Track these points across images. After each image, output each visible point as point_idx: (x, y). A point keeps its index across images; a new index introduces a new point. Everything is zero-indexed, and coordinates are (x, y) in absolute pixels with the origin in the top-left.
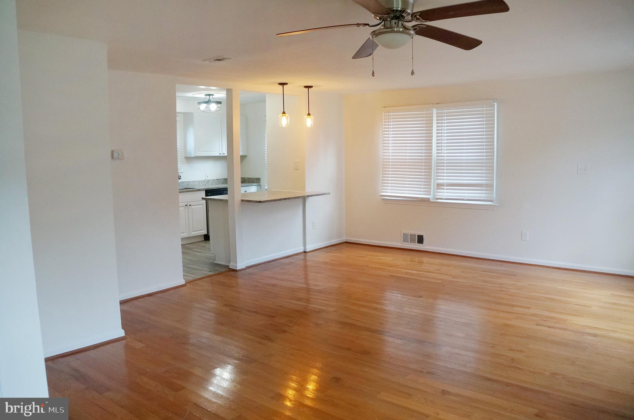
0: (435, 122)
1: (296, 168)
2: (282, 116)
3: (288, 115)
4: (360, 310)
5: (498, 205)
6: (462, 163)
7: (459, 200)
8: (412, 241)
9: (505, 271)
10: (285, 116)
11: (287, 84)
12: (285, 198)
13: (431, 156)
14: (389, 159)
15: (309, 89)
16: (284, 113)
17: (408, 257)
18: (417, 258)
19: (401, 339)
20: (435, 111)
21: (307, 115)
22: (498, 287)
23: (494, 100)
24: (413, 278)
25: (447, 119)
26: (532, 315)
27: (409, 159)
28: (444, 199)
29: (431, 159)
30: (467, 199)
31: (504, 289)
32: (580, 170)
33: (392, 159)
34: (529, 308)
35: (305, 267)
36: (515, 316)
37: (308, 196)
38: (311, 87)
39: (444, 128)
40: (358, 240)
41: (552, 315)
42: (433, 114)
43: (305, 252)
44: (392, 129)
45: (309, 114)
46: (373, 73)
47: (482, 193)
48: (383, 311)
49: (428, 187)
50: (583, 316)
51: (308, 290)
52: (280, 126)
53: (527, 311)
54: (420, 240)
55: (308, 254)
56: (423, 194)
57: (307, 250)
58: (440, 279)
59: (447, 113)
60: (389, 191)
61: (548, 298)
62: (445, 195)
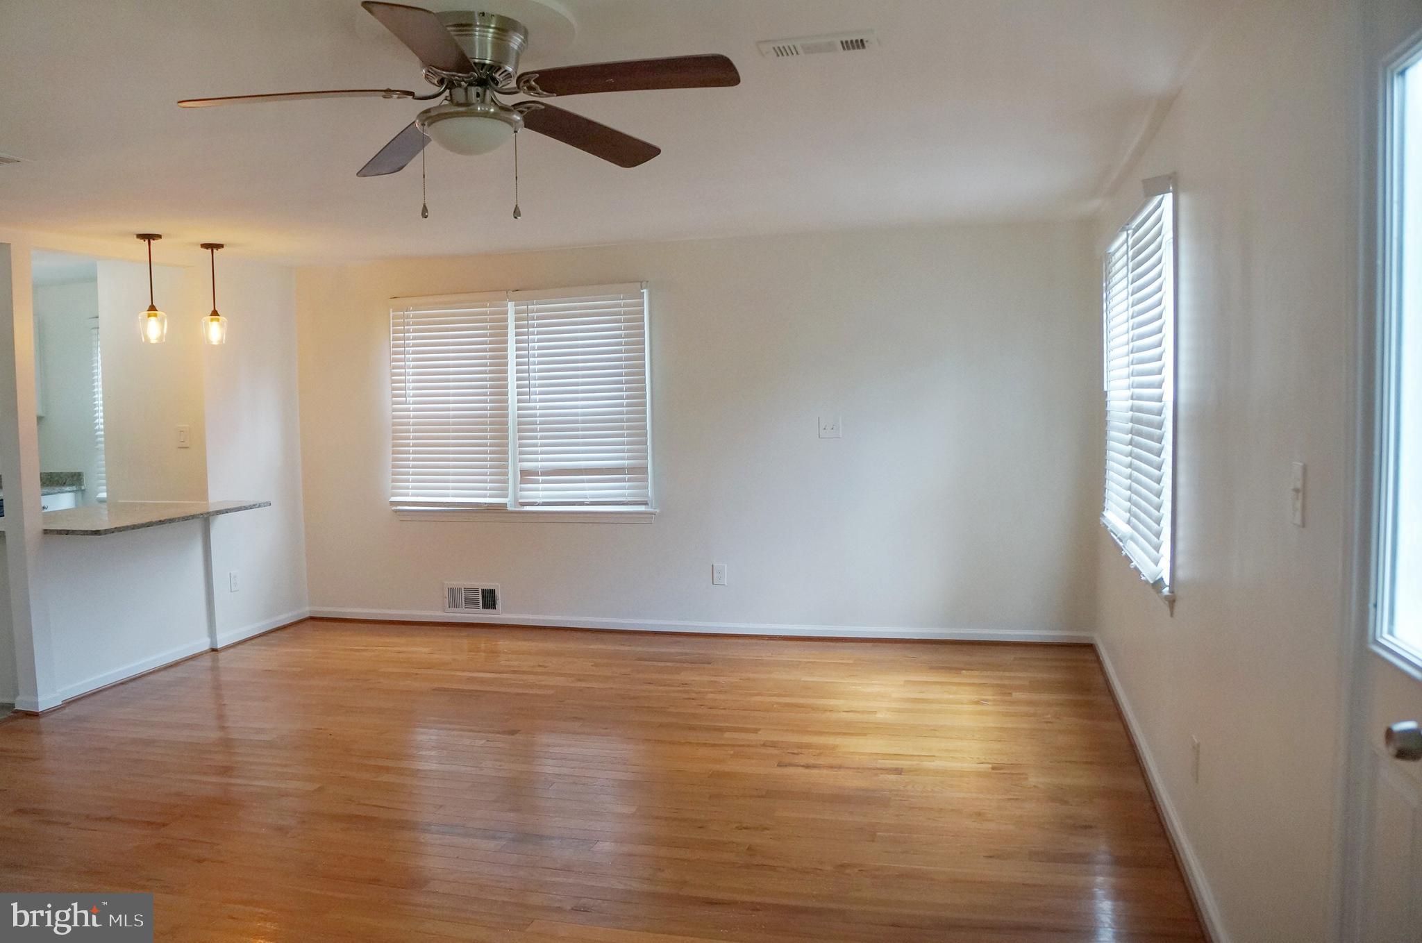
0: (511, 331)
1: (184, 445)
2: (149, 317)
3: (163, 314)
4: (380, 779)
5: (658, 511)
6: (576, 422)
7: (574, 505)
8: (471, 603)
9: (682, 654)
10: (155, 315)
11: (159, 236)
12: (160, 521)
13: (506, 409)
14: (409, 417)
15: (215, 251)
16: (152, 308)
17: (464, 641)
18: (483, 641)
19: (494, 838)
20: (511, 307)
21: (211, 315)
22: (679, 691)
23: (641, 282)
24: (488, 689)
25: (539, 326)
26: (764, 745)
27: (454, 417)
28: (538, 505)
29: (506, 416)
30: (591, 502)
31: (694, 695)
32: (825, 429)
33: (415, 417)
34: (756, 731)
35: (217, 687)
36: (732, 752)
37: (219, 512)
38: (219, 246)
39: (533, 344)
40: (339, 610)
41: (806, 739)
42: (507, 314)
43: (214, 650)
44: (412, 349)
45: (215, 313)
46: (425, 209)
47: (624, 488)
48: (415, 773)
49: (502, 478)
50: (865, 735)
51: (227, 744)
52: (143, 340)
53: (752, 737)
54: (489, 599)
55: (221, 655)
56: (491, 496)
57: (219, 646)
58: (551, 687)
59: (539, 311)
60: (411, 491)
61: (787, 705)
62: (541, 494)
